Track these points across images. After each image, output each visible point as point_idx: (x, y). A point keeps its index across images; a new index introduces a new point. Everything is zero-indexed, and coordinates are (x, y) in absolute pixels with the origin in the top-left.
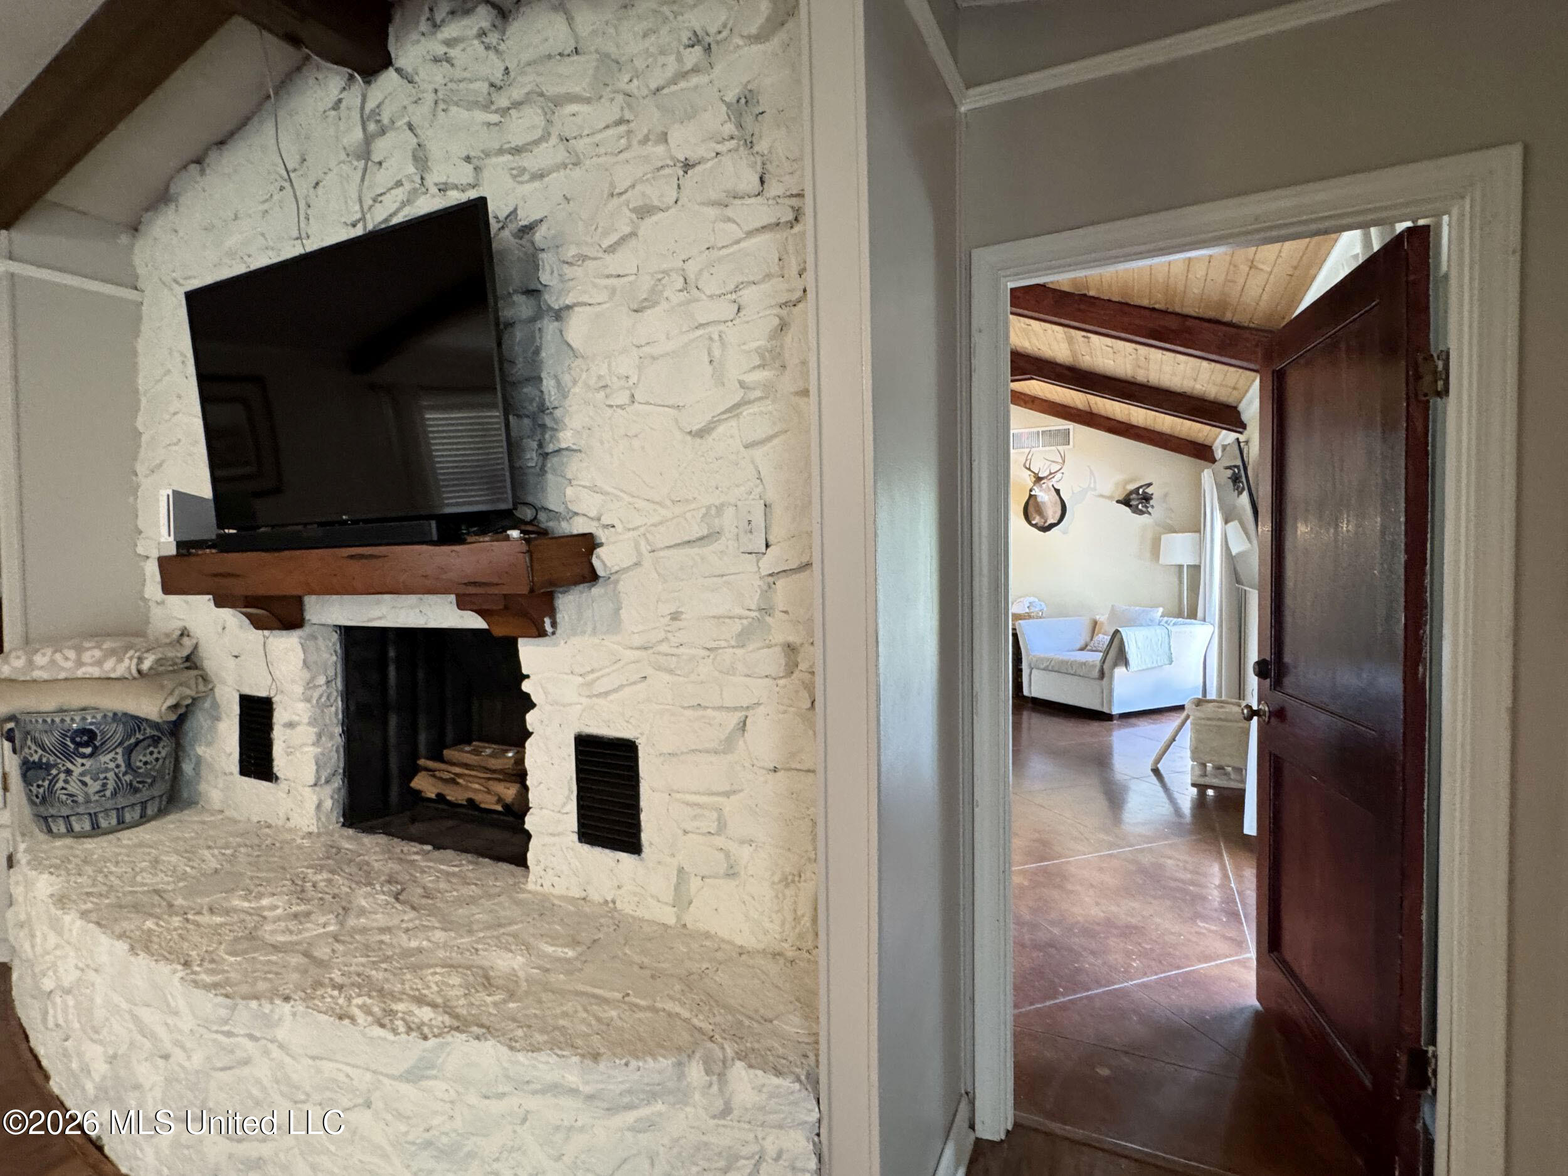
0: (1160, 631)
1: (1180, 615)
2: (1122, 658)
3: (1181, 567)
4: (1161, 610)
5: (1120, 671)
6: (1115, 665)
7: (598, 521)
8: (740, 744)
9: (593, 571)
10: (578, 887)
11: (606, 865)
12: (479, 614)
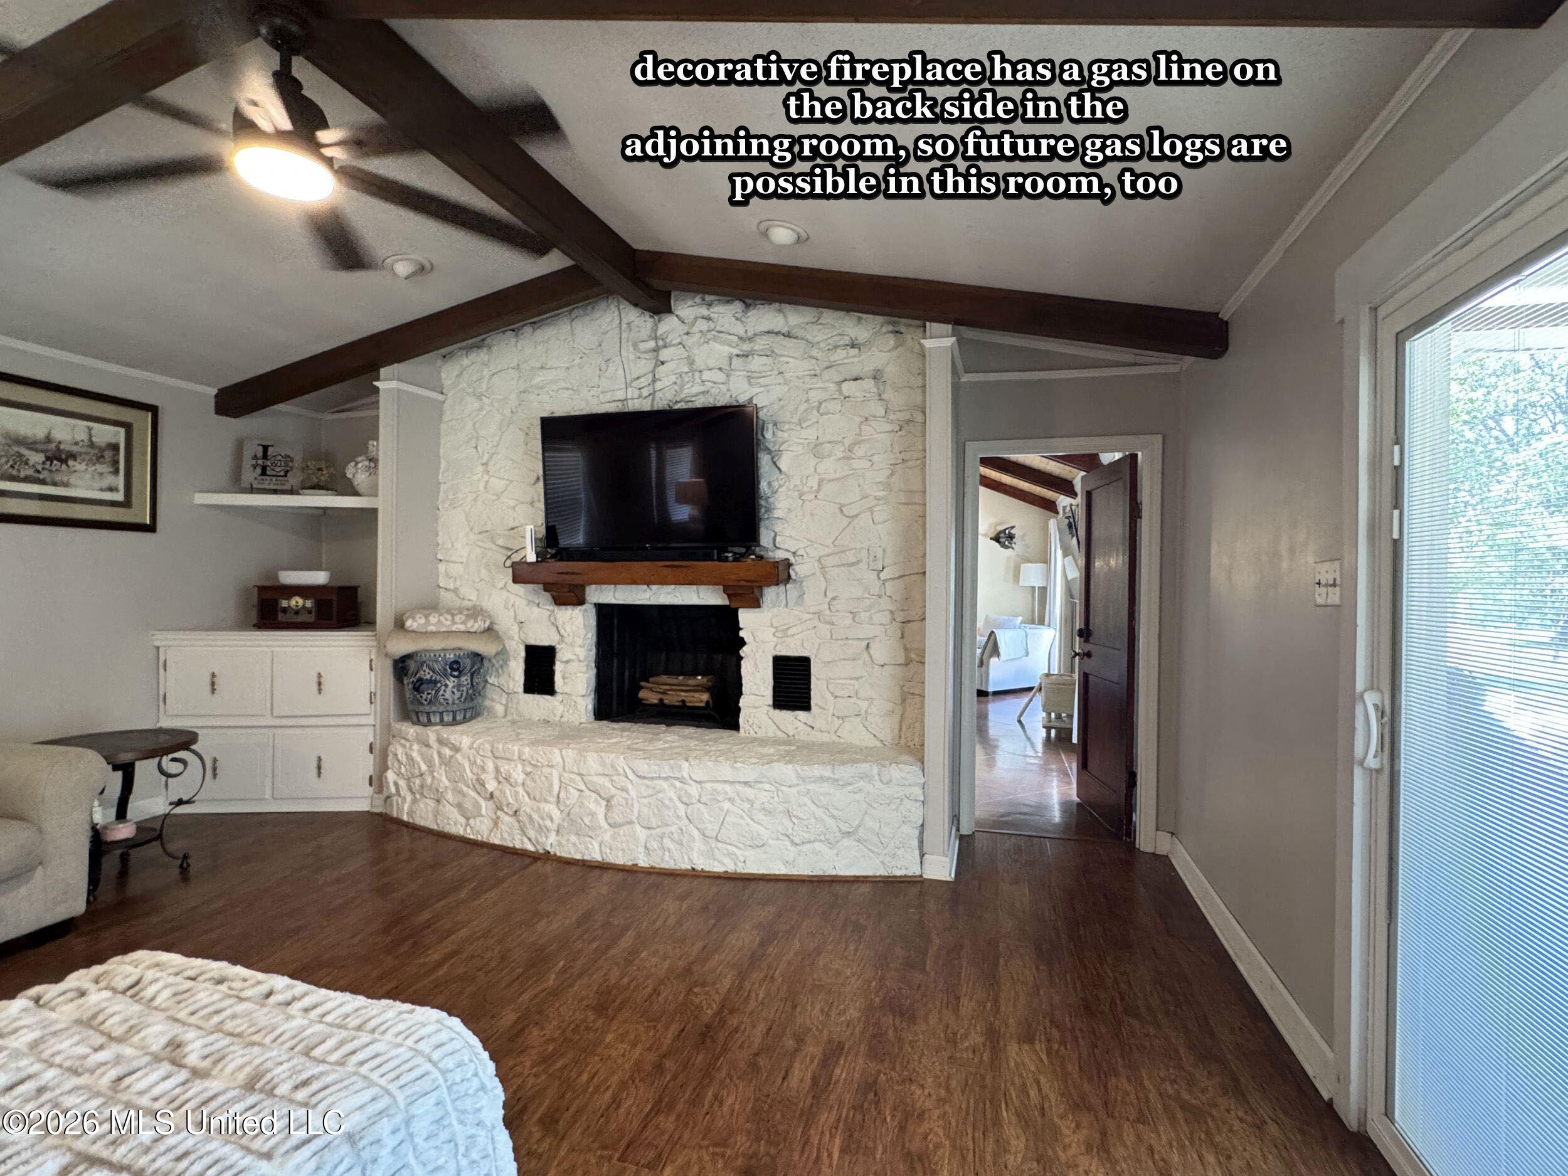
0: (1021, 633)
1: (1033, 622)
2: (995, 651)
3: (1033, 588)
4: (1020, 618)
5: (994, 660)
6: (991, 656)
7: (794, 553)
8: (865, 655)
9: (789, 576)
10: (772, 731)
11: (789, 719)
12: (729, 596)
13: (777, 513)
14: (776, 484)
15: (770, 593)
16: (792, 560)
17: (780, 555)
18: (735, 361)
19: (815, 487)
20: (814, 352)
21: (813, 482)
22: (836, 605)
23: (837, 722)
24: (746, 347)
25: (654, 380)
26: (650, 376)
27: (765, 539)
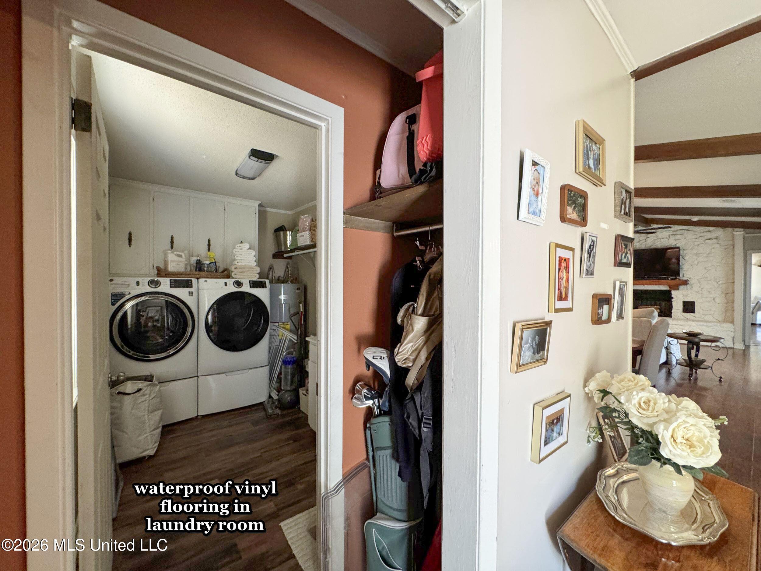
7: (690, 278)
8: (713, 301)
9: (688, 283)
10: (682, 317)
11: (688, 315)
12: (670, 288)
13: (684, 269)
14: (683, 263)
15: (681, 287)
16: (689, 279)
17: (685, 279)
18: (671, 236)
19: (696, 263)
20: (696, 233)
21: (696, 262)
22: (704, 290)
23: (703, 316)
24: (674, 233)
25: (646, 241)
26: (644, 241)
27: (681, 275)
